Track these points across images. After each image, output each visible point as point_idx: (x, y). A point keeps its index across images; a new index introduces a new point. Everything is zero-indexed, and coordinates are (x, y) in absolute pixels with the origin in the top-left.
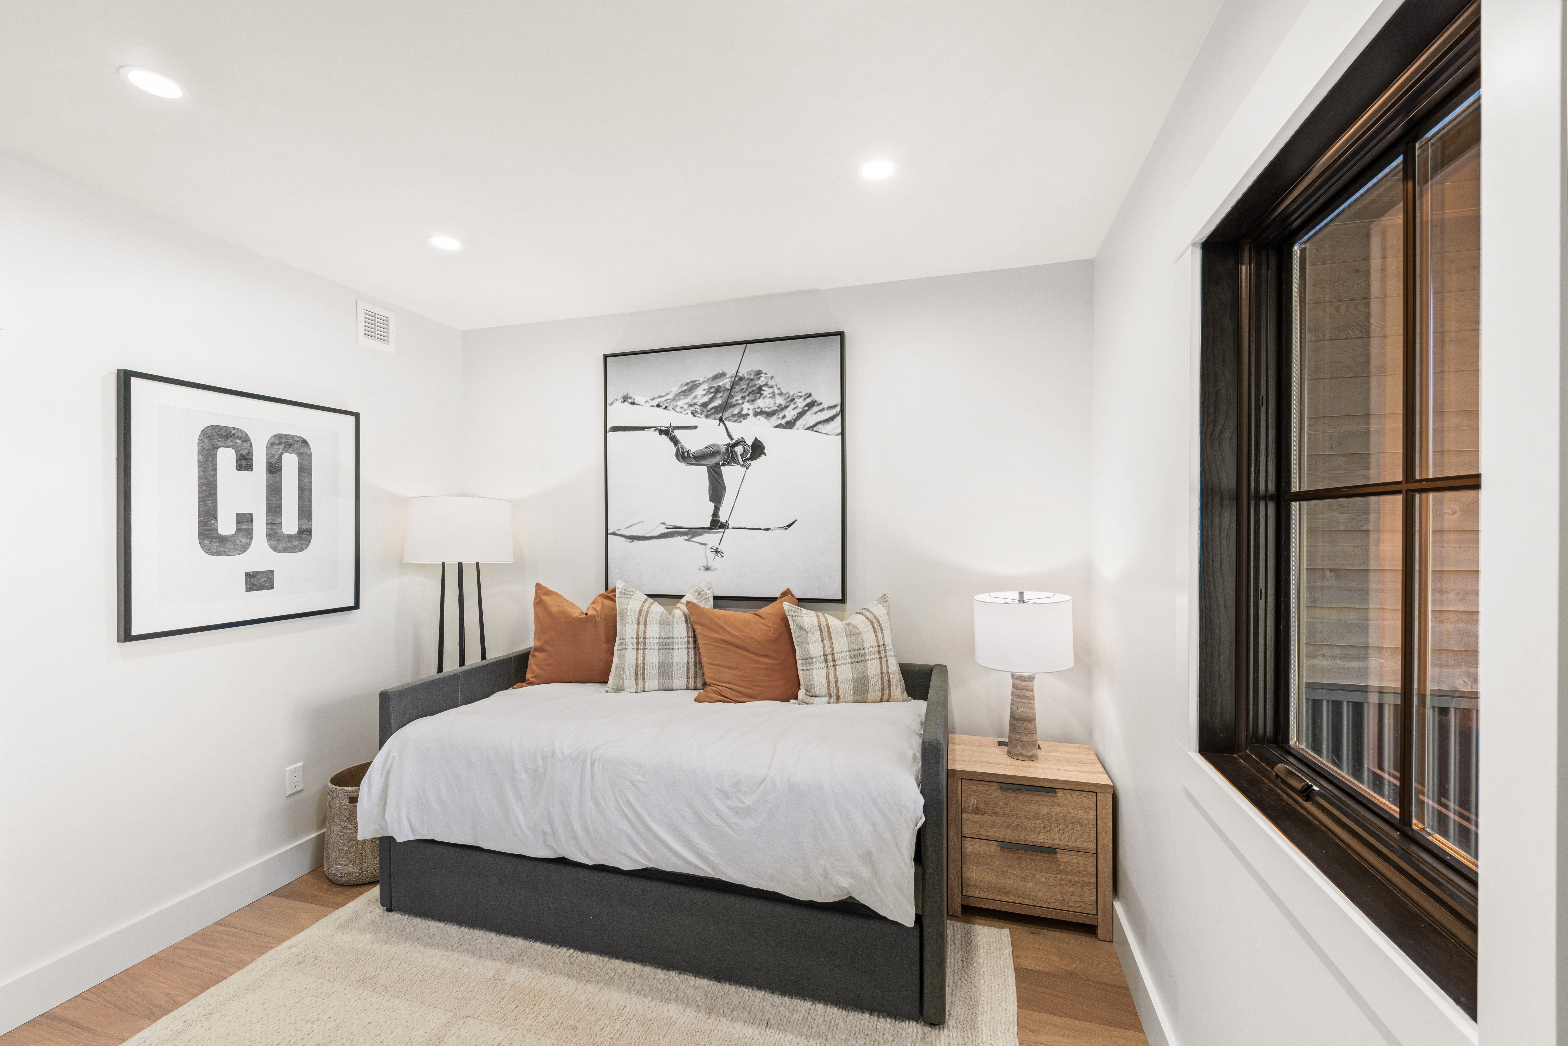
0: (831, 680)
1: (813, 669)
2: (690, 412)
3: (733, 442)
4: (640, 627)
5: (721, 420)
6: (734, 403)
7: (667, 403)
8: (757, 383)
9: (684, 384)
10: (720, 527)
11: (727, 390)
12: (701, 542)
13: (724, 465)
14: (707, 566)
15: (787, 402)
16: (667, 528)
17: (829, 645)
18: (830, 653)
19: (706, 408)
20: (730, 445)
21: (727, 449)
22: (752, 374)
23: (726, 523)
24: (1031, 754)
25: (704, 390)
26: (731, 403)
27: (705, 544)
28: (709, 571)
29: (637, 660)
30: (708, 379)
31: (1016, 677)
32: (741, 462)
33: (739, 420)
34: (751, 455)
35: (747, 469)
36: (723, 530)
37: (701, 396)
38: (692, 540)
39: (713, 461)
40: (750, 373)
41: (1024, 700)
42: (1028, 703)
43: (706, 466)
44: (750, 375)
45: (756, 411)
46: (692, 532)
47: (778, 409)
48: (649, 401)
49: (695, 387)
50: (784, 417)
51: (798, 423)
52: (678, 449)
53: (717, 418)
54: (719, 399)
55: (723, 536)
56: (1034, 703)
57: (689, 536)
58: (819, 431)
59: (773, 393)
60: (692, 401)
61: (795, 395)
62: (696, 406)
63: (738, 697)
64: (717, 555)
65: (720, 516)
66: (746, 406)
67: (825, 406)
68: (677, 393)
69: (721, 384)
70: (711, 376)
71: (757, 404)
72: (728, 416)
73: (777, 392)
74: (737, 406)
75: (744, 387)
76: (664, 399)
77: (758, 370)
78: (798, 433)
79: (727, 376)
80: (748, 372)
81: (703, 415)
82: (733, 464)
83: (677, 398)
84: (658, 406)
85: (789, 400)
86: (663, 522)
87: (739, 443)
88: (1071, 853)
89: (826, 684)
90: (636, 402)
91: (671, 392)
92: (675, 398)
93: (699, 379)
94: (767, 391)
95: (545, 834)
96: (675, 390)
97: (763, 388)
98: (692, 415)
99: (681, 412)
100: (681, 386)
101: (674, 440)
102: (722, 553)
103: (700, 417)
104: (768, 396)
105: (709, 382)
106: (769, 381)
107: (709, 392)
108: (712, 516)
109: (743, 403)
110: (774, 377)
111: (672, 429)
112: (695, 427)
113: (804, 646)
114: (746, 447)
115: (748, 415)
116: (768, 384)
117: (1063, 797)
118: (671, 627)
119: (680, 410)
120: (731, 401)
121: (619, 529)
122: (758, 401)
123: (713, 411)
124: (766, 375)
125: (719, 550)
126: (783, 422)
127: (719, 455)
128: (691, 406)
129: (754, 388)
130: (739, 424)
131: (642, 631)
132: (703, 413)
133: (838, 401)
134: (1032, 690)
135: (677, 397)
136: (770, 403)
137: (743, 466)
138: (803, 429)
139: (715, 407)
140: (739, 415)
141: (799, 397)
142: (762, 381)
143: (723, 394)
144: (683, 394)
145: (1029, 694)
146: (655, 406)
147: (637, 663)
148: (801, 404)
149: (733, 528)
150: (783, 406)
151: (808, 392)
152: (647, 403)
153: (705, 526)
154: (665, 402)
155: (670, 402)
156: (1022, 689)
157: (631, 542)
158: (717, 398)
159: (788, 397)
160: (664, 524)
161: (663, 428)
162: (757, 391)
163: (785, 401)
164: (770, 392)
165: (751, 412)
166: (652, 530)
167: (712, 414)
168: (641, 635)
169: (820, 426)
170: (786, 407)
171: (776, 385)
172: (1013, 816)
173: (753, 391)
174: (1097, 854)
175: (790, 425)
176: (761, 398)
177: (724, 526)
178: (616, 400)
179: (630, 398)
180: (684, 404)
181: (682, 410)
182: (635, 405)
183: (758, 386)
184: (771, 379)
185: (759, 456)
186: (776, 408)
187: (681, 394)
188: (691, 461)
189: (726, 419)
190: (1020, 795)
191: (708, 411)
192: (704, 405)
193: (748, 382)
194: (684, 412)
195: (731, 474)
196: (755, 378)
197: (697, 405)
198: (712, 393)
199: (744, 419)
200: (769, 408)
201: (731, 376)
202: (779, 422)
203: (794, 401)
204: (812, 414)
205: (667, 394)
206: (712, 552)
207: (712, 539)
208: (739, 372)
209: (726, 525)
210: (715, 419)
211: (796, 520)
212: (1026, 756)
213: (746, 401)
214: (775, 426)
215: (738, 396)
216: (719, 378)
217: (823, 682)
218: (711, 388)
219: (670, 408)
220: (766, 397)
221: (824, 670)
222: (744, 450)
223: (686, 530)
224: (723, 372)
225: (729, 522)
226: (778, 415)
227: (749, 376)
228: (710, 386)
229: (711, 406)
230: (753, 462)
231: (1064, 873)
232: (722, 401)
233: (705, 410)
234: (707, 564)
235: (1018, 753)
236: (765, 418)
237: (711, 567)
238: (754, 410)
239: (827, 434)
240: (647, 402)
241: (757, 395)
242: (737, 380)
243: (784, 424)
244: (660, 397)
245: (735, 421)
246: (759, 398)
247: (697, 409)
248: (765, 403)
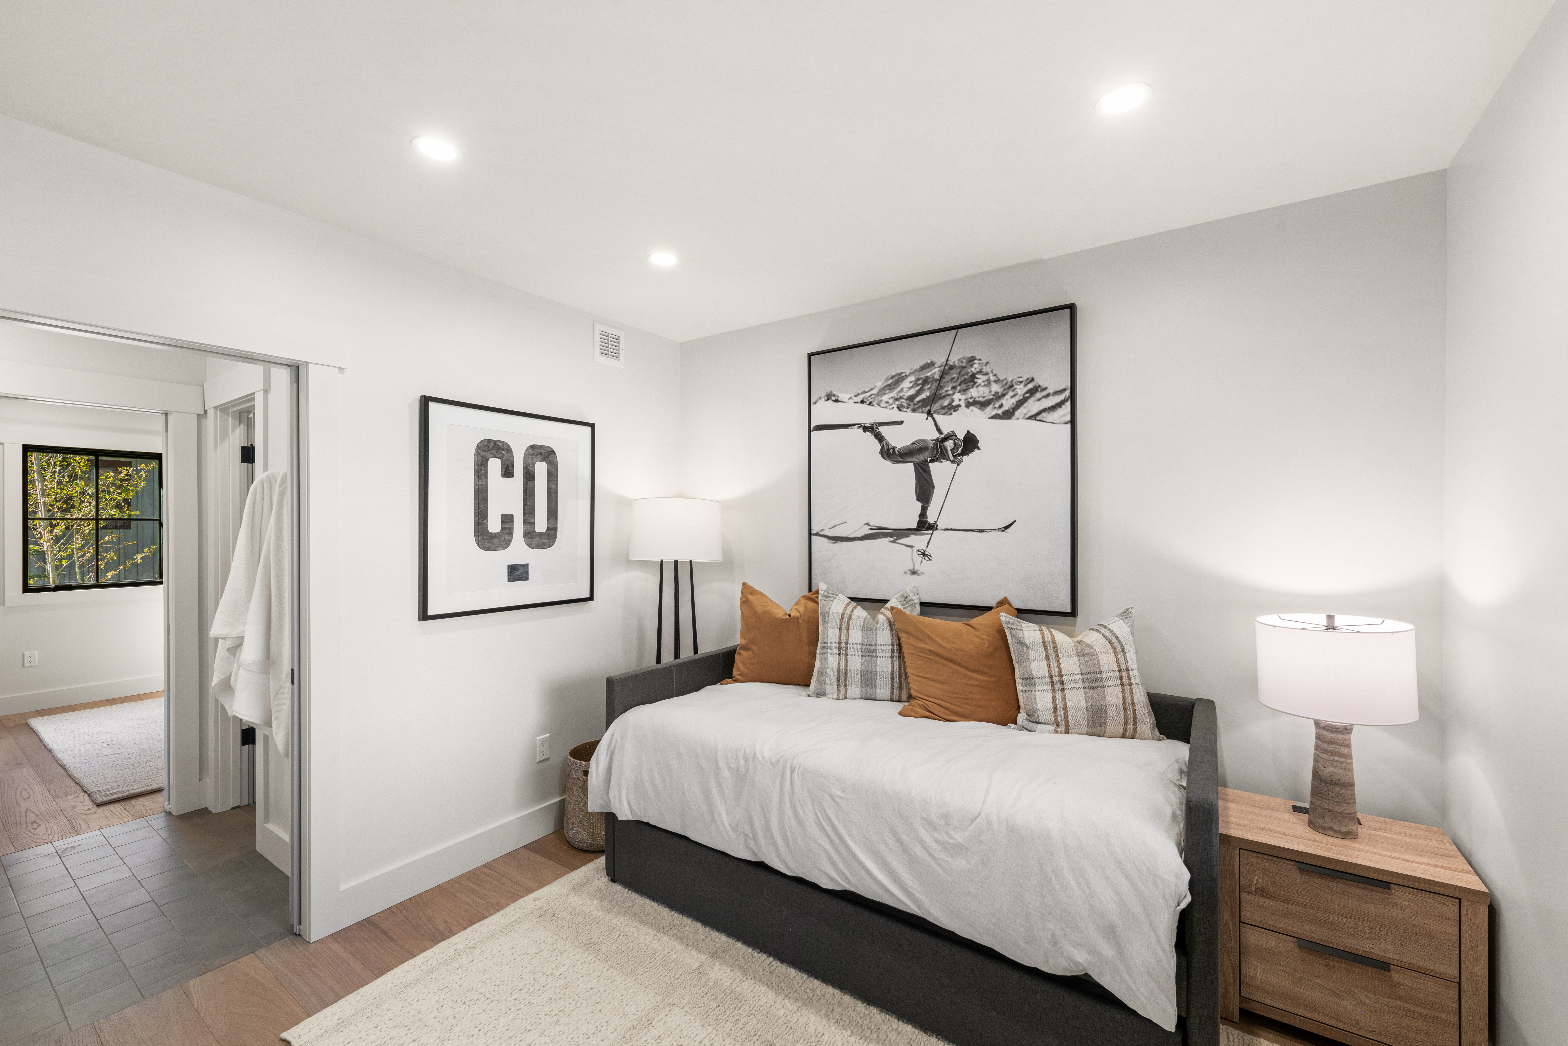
0: (1058, 706)
1: (1036, 691)
2: (895, 406)
3: (943, 436)
4: (843, 632)
5: (929, 413)
6: (943, 395)
7: (872, 398)
8: (969, 371)
9: (890, 377)
10: (928, 529)
11: (936, 380)
12: (907, 544)
13: (932, 461)
14: (914, 569)
15: (1005, 390)
16: (871, 529)
18: (1057, 674)
19: (912, 401)
20: (940, 440)
21: (936, 445)
22: (964, 361)
23: (935, 524)
24: (1346, 830)
25: (911, 382)
26: (941, 394)
27: (911, 547)
28: (916, 575)
29: (839, 665)
30: (915, 370)
31: (1322, 725)
32: (952, 458)
33: (949, 412)
34: (962, 449)
35: (958, 465)
36: (931, 532)
37: (907, 389)
38: (897, 541)
39: (920, 458)
40: (962, 360)
41: (1336, 758)
42: (1342, 763)
43: (912, 463)
44: (962, 362)
45: (968, 401)
46: (898, 534)
47: (994, 398)
48: (853, 397)
49: (901, 380)
50: (1001, 406)
51: (1018, 413)
52: (883, 446)
53: (924, 412)
54: (926, 391)
55: (931, 538)
56: (1352, 763)
57: (895, 538)
58: (1043, 420)
59: (989, 380)
60: (897, 395)
61: (1014, 381)
62: (902, 400)
63: (947, 714)
64: (924, 559)
65: (928, 516)
66: (957, 396)
67: (1051, 391)
68: (882, 387)
69: (929, 374)
70: (918, 366)
71: (970, 394)
72: (937, 409)
73: (992, 378)
74: (947, 397)
75: (954, 376)
76: (868, 394)
77: (970, 356)
78: (1018, 424)
79: (936, 366)
80: (959, 360)
81: (910, 409)
82: (942, 460)
83: (882, 392)
84: (862, 402)
85: (1006, 387)
86: (867, 522)
87: (949, 437)
88: (1415, 974)
89: (1052, 710)
90: (839, 399)
91: (875, 387)
92: (880, 393)
93: (906, 371)
94: (981, 379)
95: (746, 835)
96: (880, 384)
97: (977, 376)
98: (898, 410)
99: (886, 407)
100: (887, 380)
101: (879, 437)
102: (930, 556)
103: (906, 412)
104: (983, 384)
105: (916, 373)
106: (984, 367)
107: (916, 383)
108: (919, 516)
109: (954, 394)
110: (990, 362)
111: (876, 425)
112: (901, 423)
113: (1025, 664)
114: (956, 441)
115: (959, 406)
116: (983, 370)
117: (1400, 896)
118: (874, 633)
119: (885, 405)
120: (940, 392)
121: (822, 530)
122: (971, 390)
123: (920, 404)
124: (980, 362)
125: (926, 553)
126: (1000, 412)
127: (927, 451)
128: (897, 400)
129: (966, 377)
130: (949, 416)
131: (845, 636)
132: (909, 406)
133: (1067, 383)
134: (1349, 746)
135: (882, 391)
136: (985, 392)
137: (953, 462)
138: (1023, 418)
139: (923, 400)
140: (949, 407)
141: (1019, 383)
142: (975, 368)
143: (931, 385)
144: (888, 387)
145: (1344, 750)
146: (859, 402)
147: (839, 669)
148: (1021, 390)
149: (942, 530)
150: (1000, 394)
151: (1030, 376)
152: (850, 400)
153: (912, 527)
154: (870, 398)
155: (875, 397)
156: (1332, 743)
157: (834, 543)
158: (925, 389)
159: (1006, 384)
160: (868, 524)
161: (868, 425)
162: (969, 380)
163: (1003, 389)
164: (984, 380)
165: (962, 403)
166: (856, 531)
167: (919, 408)
168: (843, 640)
169: (1044, 414)
170: (1004, 395)
171: (992, 371)
172: (1319, 909)
173: (965, 379)
174: (1460, 984)
175: (1008, 415)
176: (974, 387)
177: (932, 527)
178: (820, 398)
179: (834, 396)
180: (889, 399)
181: (887, 405)
182: (839, 403)
183: (970, 374)
184: (986, 365)
185: (972, 451)
186: (991, 397)
187: (886, 388)
188: (897, 458)
189: (935, 412)
190: (1332, 884)
191: (915, 405)
192: (911, 398)
193: (959, 370)
194: (889, 407)
195: (939, 471)
196: (968, 365)
197: (903, 398)
198: (919, 384)
199: (955, 411)
200: (983, 397)
201: (940, 365)
202: (995, 412)
203: (1014, 388)
204: (1034, 401)
205: (872, 389)
206: (919, 554)
207: (919, 541)
208: (950, 361)
209: (934, 526)
210: (923, 412)
211: (1015, 521)
212: (1339, 832)
213: (958, 391)
214: (990, 416)
215: (948, 387)
216: (927, 368)
217: (1048, 707)
218: (918, 379)
219: (875, 404)
220: (980, 385)
221: (1050, 694)
222: (955, 444)
223: (891, 531)
224: (932, 362)
225: (938, 523)
226: (994, 404)
227: (960, 364)
228: (917, 377)
229: (918, 399)
230: (965, 458)
231: (1403, 999)
232: (930, 393)
233: (912, 404)
234: (914, 568)
235: (1326, 825)
236: (979, 409)
237: (918, 570)
238: (967, 401)
239: (1053, 423)
240: (850, 398)
241: (969, 384)
242: (948, 369)
243: (1001, 415)
244: (865, 392)
245: (944, 414)
246: (972, 387)
247: (903, 403)
248: (978, 391)
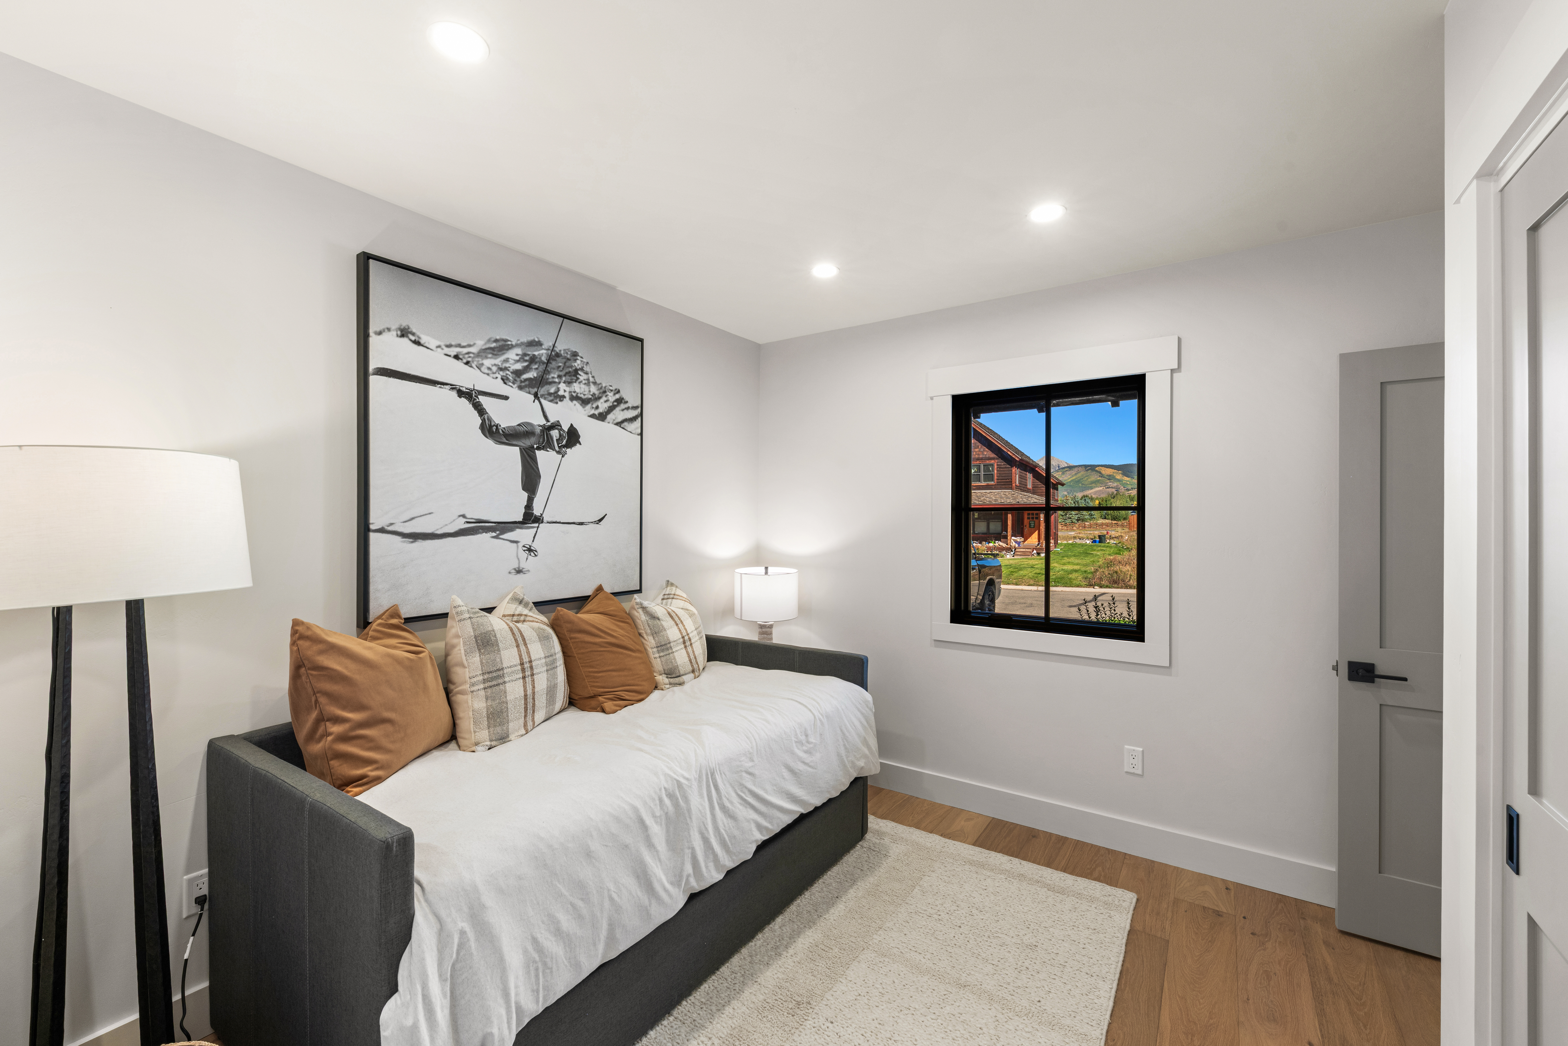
2: (499, 377)
3: (549, 424)
4: (521, 649)
5: (536, 396)
6: (550, 380)
7: (470, 357)
8: (573, 364)
9: (493, 339)
10: (534, 522)
11: (544, 363)
12: (512, 540)
13: (538, 448)
14: (519, 568)
15: (600, 393)
16: (468, 522)
17: (683, 627)
19: (519, 377)
20: (546, 427)
21: (542, 431)
22: (569, 353)
23: (541, 516)
25: (517, 355)
26: (548, 379)
27: (516, 542)
28: (521, 573)
29: (525, 691)
30: (522, 343)
32: (557, 448)
33: (555, 401)
34: (567, 442)
35: (563, 457)
36: (537, 525)
37: (513, 362)
38: (501, 537)
39: (527, 442)
40: (567, 351)
43: (518, 448)
44: (567, 354)
45: (572, 394)
46: (501, 528)
47: (592, 398)
48: (444, 347)
49: (506, 348)
50: (597, 407)
51: (610, 417)
52: (483, 421)
53: (531, 392)
54: (534, 370)
55: (537, 532)
57: (498, 532)
58: (626, 428)
59: (588, 380)
60: (502, 364)
61: (607, 388)
62: (508, 372)
63: (634, 696)
64: (530, 555)
65: (534, 508)
66: (562, 386)
67: (630, 405)
68: (484, 348)
69: (536, 353)
70: (525, 339)
71: (573, 388)
72: (543, 393)
73: (591, 379)
74: (553, 384)
75: (560, 364)
76: (465, 350)
77: (574, 350)
78: (607, 427)
79: (543, 347)
80: (564, 350)
81: (516, 385)
82: (548, 449)
83: (484, 355)
84: (456, 357)
85: (601, 391)
86: (462, 514)
87: (554, 427)
90: (422, 342)
91: (475, 344)
92: (481, 354)
93: (512, 340)
94: (582, 377)
96: (480, 344)
97: (579, 372)
98: (502, 381)
99: (488, 374)
100: (489, 341)
101: (479, 408)
102: (536, 551)
103: (512, 387)
104: (584, 382)
105: (523, 347)
106: (585, 366)
107: (523, 359)
108: (525, 508)
109: (559, 383)
110: (589, 363)
111: (475, 393)
112: (506, 398)
114: (562, 432)
115: (564, 397)
116: (584, 369)
119: (486, 371)
120: (547, 377)
121: (391, 524)
122: (575, 384)
123: (527, 383)
124: (582, 359)
125: (532, 548)
126: (597, 412)
127: (534, 437)
128: (501, 369)
129: (570, 370)
130: (555, 405)
131: (526, 654)
132: (515, 382)
133: (639, 403)
135: (484, 352)
136: (586, 390)
137: (558, 452)
138: (612, 423)
139: (529, 379)
140: (556, 395)
141: (610, 391)
142: (578, 364)
143: (539, 366)
144: (491, 351)
146: (452, 356)
147: (526, 695)
148: (612, 398)
149: (548, 522)
150: (597, 396)
151: (618, 387)
152: (439, 349)
153: (517, 520)
154: (467, 356)
155: (473, 358)
157: (412, 542)
158: (532, 368)
159: (601, 388)
160: (464, 516)
161: (464, 389)
162: (573, 374)
163: (598, 392)
164: (585, 378)
165: (567, 395)
166: (446, 525)
167: (526, 386)
168: (526, 659)
169: (626, 424)
170: (600, 398)
171: (591, 372)
173: (570, 372)
175: (602, 417)
176: (577, 382)
177: (538, 520)
178: (389, 330)
179: (413, 334)
180: (492, 365)
181: (489, 372)
182: (421, 347)
183: (574, 368)
184: (586, 365)
185: (574, 445)
186: (590, 397)
187: (488, 351)
188: (501, 438)
189: (542, 396)
191: (521, 382)
192: (518, 373)
193: (564, 360)
194: (492, 375)
195: (545, 459)
196: (572, 358)
197: (508, 370)
198: (526, 361)
199: (561, 401)
200: (584, 395)
201: (547, 348)
202: (593, 412)
203: (606, 394)
204: (620, 410)
205: (469, 346)
206: (524, 551)
207: (524, 535)
208: (556, 347)
209: (540, 519)
210: (529, 393)
211: (606, 515)
213: (563, 381)
214: (589, 414)
215: (555, 374)
216: (534, 346)
218: (525, 355)
219: (474, 365)
220: (581, 382)
221: (684, 651)
222: (560, 435)
223: (494, 524)
224: (539, 341)
225: (543, 516)
226: (592, 404)
227: (566, 355)
228: (524, 352)
229: (525, 376)
230: (568, 450)
232: (537, 374)
233: (518, 379)
234: (519, 566)
236: (581, 405)
237: (523, 568)
238: (571, 394)
239: (631, 432)
240: (439, 347)
241: (573, 378)
242: (554, 356)
243: (597, 415)
244: (459, 346)
245: (551, 401)
246: (575, 382)
247: (508, 376)
248: (580, 388)
